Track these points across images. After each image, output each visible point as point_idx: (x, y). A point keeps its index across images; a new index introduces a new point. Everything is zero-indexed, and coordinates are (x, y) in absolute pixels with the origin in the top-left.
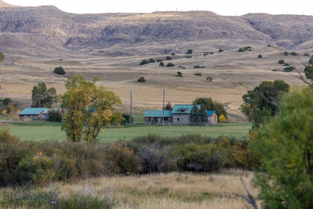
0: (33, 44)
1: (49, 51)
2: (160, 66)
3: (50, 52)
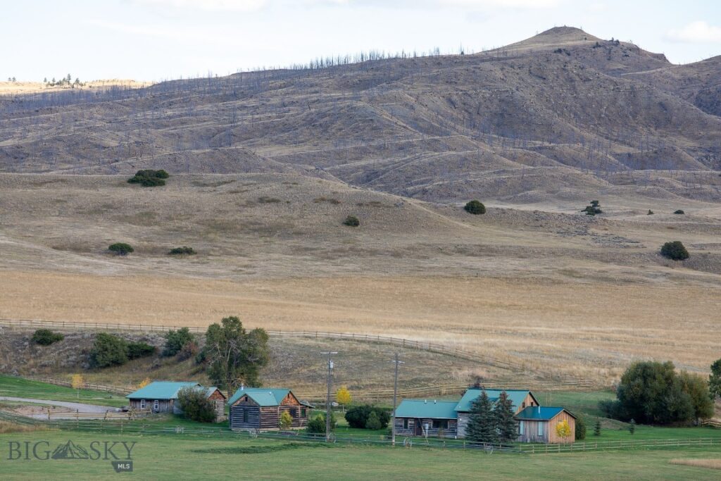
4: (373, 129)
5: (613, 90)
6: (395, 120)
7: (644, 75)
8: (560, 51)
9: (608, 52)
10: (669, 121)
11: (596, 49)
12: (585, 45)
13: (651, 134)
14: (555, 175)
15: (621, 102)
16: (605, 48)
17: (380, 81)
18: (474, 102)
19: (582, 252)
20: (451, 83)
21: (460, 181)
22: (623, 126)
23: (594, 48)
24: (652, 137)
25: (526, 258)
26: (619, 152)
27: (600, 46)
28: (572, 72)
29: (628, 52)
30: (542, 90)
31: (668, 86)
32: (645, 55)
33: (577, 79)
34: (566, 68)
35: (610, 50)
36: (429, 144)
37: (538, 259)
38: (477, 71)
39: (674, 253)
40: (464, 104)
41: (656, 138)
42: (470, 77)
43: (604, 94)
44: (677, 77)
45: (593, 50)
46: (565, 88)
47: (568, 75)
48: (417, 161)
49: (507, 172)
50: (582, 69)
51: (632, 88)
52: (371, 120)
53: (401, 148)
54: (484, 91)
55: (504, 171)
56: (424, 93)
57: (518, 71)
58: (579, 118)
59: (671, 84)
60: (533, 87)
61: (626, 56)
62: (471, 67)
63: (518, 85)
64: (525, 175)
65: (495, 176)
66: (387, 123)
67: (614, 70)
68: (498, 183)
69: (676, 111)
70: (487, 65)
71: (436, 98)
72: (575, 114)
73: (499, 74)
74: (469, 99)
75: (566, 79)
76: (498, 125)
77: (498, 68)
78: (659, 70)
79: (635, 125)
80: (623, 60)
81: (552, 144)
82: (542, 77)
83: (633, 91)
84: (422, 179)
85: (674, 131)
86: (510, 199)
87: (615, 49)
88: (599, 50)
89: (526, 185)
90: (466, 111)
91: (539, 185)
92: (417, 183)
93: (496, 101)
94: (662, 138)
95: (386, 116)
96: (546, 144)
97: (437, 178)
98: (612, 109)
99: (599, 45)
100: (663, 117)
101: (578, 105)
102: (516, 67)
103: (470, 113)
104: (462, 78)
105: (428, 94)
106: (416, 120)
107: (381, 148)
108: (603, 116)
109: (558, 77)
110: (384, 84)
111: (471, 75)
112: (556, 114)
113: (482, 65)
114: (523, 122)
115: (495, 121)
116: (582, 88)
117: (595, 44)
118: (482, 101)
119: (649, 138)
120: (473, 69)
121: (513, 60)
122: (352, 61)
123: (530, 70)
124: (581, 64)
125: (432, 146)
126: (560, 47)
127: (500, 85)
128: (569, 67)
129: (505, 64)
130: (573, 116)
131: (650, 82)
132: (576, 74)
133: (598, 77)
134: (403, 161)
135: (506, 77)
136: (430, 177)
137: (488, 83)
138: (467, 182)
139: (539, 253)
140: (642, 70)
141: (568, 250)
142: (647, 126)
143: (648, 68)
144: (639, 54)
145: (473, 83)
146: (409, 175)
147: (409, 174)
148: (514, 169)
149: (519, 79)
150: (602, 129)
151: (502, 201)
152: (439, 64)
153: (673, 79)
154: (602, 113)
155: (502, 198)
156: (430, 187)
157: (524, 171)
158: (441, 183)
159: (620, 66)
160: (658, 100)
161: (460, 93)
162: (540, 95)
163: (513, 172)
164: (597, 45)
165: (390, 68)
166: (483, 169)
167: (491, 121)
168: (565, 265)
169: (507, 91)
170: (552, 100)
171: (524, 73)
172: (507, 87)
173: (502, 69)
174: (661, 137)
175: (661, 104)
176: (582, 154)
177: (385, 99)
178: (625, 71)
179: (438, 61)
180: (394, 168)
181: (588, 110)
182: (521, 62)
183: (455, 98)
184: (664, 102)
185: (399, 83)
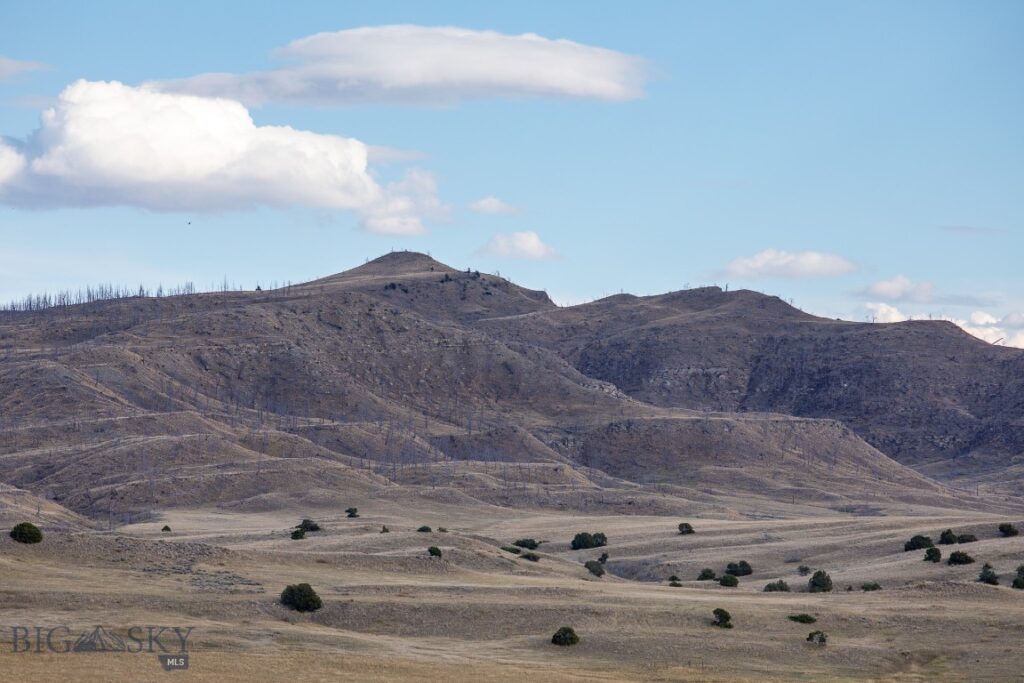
0: (791, 452)
1: (839, 476)
2: (926, 559)
3: (841, 480)
4: (65, 401)
5: (439, 344)
6: (100, 388)
7: (510, 322)
8: (393, 286)
9: (462, 289)
10: (516, 389)
11: (445, 284)
12: (430, 279)
13: (490, 407)
14: (305, 469)
15: (448, 362)
16: (459, 283)
17: (99, 331)
18: (235, 362)
19: (163, 600)
20: (202, 333)
21: (167, 479)
22: (450, 396)
23: (442, 282)
24: (490, 412)
25: (74, 610)
26: (437, 433)
27: (451, 280)
28: (381, 318)
29: (491, 289)
30: (336, 344)
31: (542, 338)
32: (516, 292)
33: (388, 328)
34: (372, 312)
35: (465, 285)
36: (139, 424)
37: (92, 612)
38: (241, 316)
39: (300, 600)
40: (220, 364)
41: (495, 413)
42: (230, 326)
43: (425, 350)
44: (556, 324)
45: (441, 285)
46: (370, 341)
47: (374, 322)
48: (110, 450)
49: (237, 465)
50: (395, 314)
51: (465, 342)
52: (64, 388)
53: (99, 430)
54: (248, 345)
55: (232, 465)
56: (160, 348)
57: (303, 316)
58: (388, 383)
59: (547, 334)
60: (323, 339)
61: (487, 293)
62: (232, 311)
63: (301, 337)
64: (261, 471)
65: (218, 472)
66: (86, 392)
67: (470, 314)
68: (222, 482)
69: (527, 375)
70: (257, 309)
71: (178, 355)
72: (382, 379)
73: (273, 321)
74: (227, 357)
75: (371, 329)
76: (267, 395)
77: (271, 313)
78: (531, 314)
79: (469, 395)
80: (483, 299)
81: (336, 423)
82: (335, 326)
83: (466, 345)
84: (116, 476)
85: (522, 404)
86: (235, 505)
87: (472, 283)
88: (449, 285)
89: (261, 484)
90: (221, 373)
91: (281, 485)
92: (106, 483)
93: (266, 361)
94: (503, 414)
95: (88, 382)
96: (327, 423)
97: (135, 474)
98: (436, 371)
99: (450, 277)
100: (507, 385)
101: (387, 366)
102: (298, 311)
103: (227, 377)
104: (218, 327)
105: (167, 350)
106: (135, 388)
107: (70, 430)
108: (422, 381)
109: (359, 325)
110: (105, 335)
111: (232, 323)
112: (351, 379)
113: (249, 308)
114: (304, 390)
115: (263, 388)
116: (392, 340)
117: (444, 277)
118: (246, 360)
119: (485, 413)
120: (234, 314)
121: (295, 301)
122: (74, 300)
123: (319, 316)
124: (393, 307)
125: (141, 426)
126: (394, 281)
127: (272, 336)
128: (377, 311)
129: (283, 307)
130: (378, 380)
131: (518, 331)
132: (386, 322)
133: (418, 327)
134: (93, 449)
135: (283, 325)
136: (126, 474)
137: (256, 334)
138: (175, 481)
139: (97, 602)
140: (508, 314)
141: (142, 597)
142: (485, 396)
143: (518, 312)
144: (507, 292)
145: (233, 334)
146: (96, 471)
147: (97, 469)
148: (246, 462)
149: (303, 328)
150: (420, 401)
151: (223, 508)
152: (191, 306)
153: (551, 327)
154: (421, 377)
155: (225, 504)
156: (121, 488)
157: (260, 465)
158: (137, 482)
159: (479, 309)
160: (502, 359)
161: (214, 348)
162: (332, 350)
163: (244, 466)
164: (447, 279)
165: (120, 312)
166: (205, 461)
167: (258, 388)
168: (129, 620)
169: (282, 346)
170: (350, 358)
171: (310, 320)
172: (283, 340)
173: (278, 314)
174: (505, 411)
175: (506, 365)
176: (379, 437)
177: (93, 357)
178: (483, 316)
179: (189, 302)
180: (78, 459)
181: (402, 373)
182: (306, 303)
183: (206, 355)
184: (509, 363)
185: (127, 334)
